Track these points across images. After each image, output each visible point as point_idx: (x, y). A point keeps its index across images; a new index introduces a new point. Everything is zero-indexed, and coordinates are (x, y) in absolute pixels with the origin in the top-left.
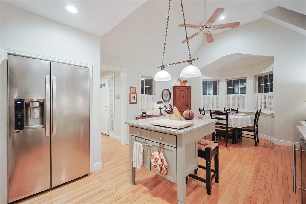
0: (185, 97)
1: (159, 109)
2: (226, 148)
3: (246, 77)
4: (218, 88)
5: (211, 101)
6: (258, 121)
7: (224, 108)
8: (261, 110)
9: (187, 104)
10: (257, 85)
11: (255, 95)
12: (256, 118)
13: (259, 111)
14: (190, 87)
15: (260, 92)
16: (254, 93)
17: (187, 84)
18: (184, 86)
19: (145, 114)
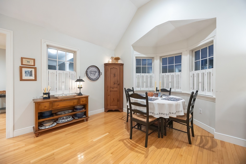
0: (116, 75)
1: (79, 88)
2: (146, 148)
3: (181, 53)
4: (152, 66)
5: (145, 80)
6: (193, 107)
7: (157, 88)
8: (197, 92)
9: (118, 83)
10: (194, 61)
11: (191, 73)
12: (190, 104)
13: (195, 93)
14: (122, 65)
15: (197, 69)
16: (190, 71)
17: (120, 62)
18: (116, 64)
19: (47, 95)
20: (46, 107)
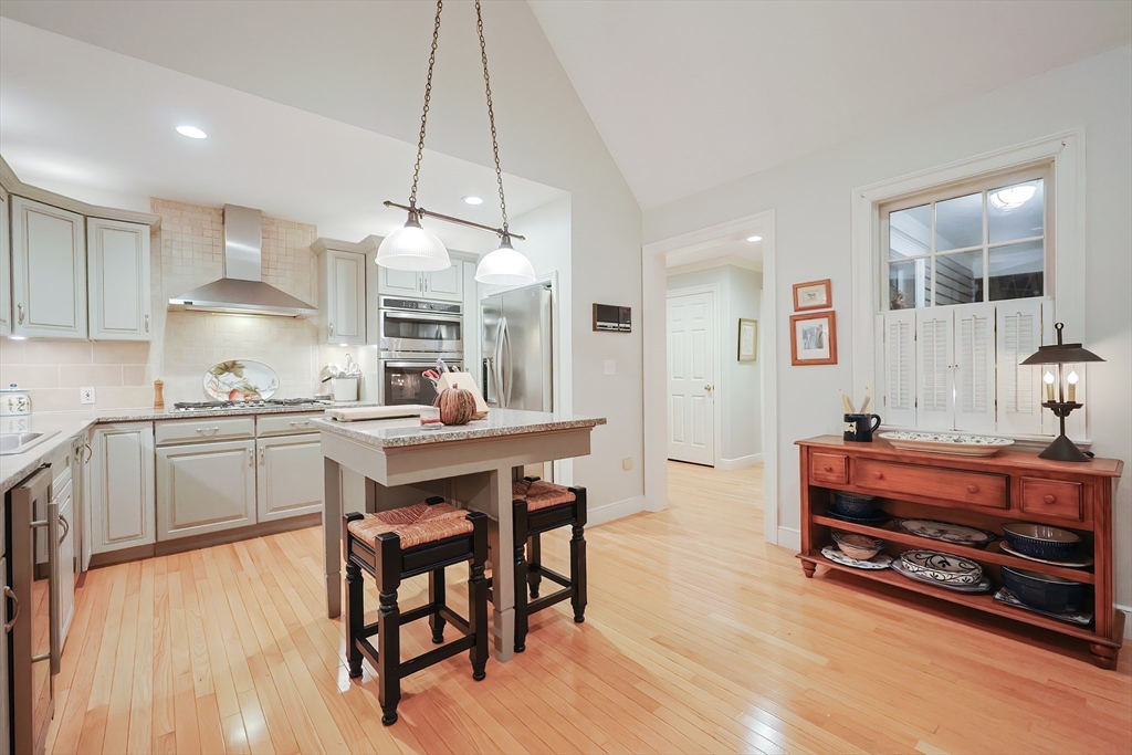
1: (1051, 404)
19: (854, 424)
20: (831, 470)
